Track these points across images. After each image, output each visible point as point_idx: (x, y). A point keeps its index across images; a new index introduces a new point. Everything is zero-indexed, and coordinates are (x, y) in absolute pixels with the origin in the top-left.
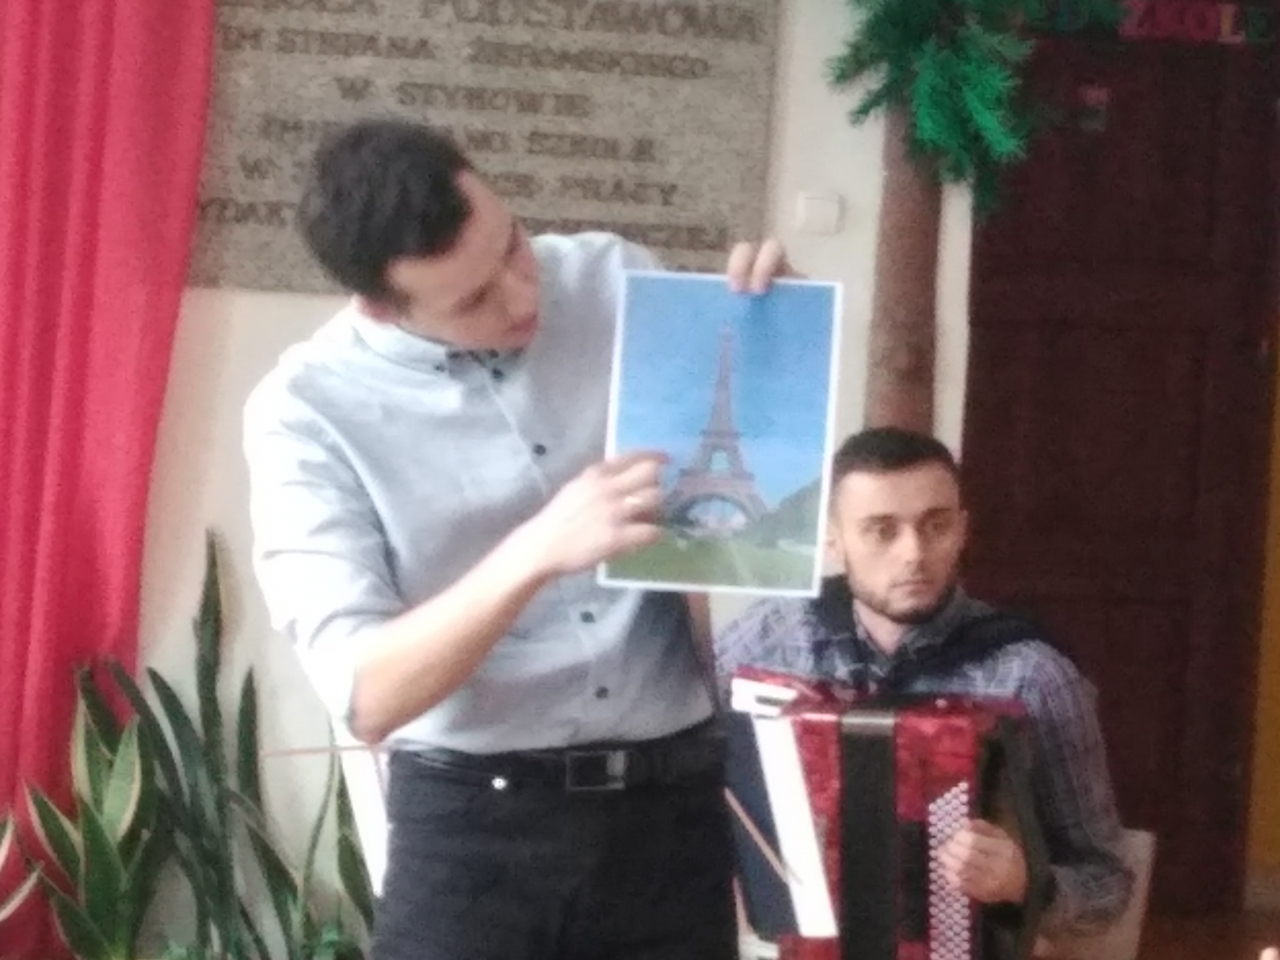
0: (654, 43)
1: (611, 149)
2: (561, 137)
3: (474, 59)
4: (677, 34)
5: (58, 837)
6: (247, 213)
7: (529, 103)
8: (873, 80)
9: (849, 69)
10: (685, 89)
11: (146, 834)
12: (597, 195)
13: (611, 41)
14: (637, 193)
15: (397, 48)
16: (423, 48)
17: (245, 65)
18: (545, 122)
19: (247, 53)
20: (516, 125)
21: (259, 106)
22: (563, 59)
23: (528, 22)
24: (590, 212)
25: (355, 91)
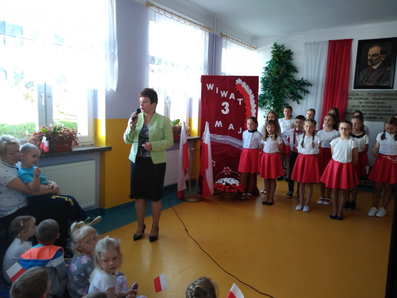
0: (392, 97)
1: (387, 107)
2: (382, 106)
3: (373, 99)
4: (394, 96)
6: (350, 114)
7: (378, 103)
10: (395, 101)
12: (385, 111)
13: (387, 97)
14: (390, 111)
15: (365, 99)
16: (368, 99)
18: (380, 105)
19: (350, 100)
20: (377, 105)
21: (351, 105)
22: (382, 99)
23: (378, 96)
24: (384, 113)
25: (361, 103)
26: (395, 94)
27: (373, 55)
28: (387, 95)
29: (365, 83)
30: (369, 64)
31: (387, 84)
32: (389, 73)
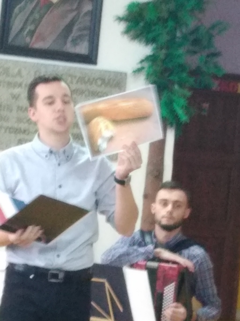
4: (100, 86)
26: (103, 80)
28: (81, 80)
29: (28, 39)
31: (83, 49)
32: (88, 18)
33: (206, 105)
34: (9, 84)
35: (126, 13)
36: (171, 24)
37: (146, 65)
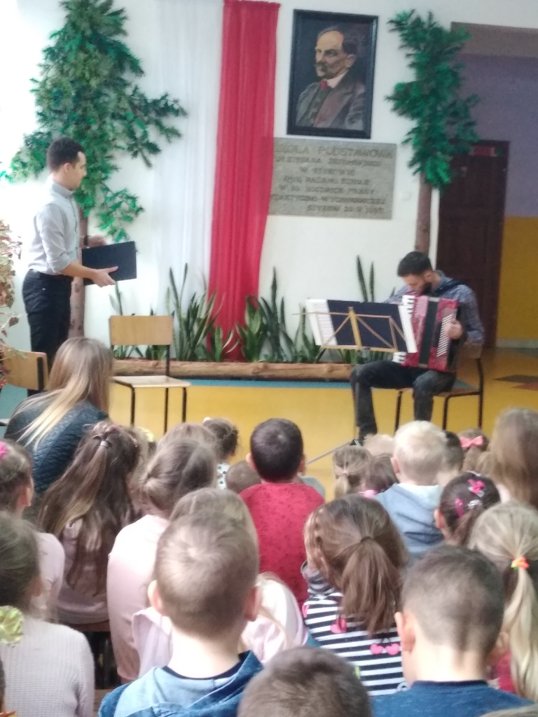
0: (369, 158)
1: (360, 182)
2: (349, 180)
3: (330, 163)
4: (374, 156)
5: (243, 334)
6: (281, 198)
7: (342, 172)
8: (417, 166)
9: (412, 164)
10: (376, 169)
11: (261, 333)
12: (357, 193)
13: (360, 158)
14: (366, 192)
15: (313, 160)
16: (319, 161)
17: (280, 165)
18: (346, 176)
19: (281, 162)
20: (339, 177)
21: (283, 174)
22: (349, 162)
23: (342, 154)
24: (355, 196)
25: (304, 170)
26: (376, 151)
27: (328, 53)
28: (359, 152)
29: (312, 121)
30: (320, 74)
31: (358, 126)
32: (361, 99)
33: (464, 169)
34: (298, 159)
35: (393, 93)
36: (432, 100)
37: (413, 136)
